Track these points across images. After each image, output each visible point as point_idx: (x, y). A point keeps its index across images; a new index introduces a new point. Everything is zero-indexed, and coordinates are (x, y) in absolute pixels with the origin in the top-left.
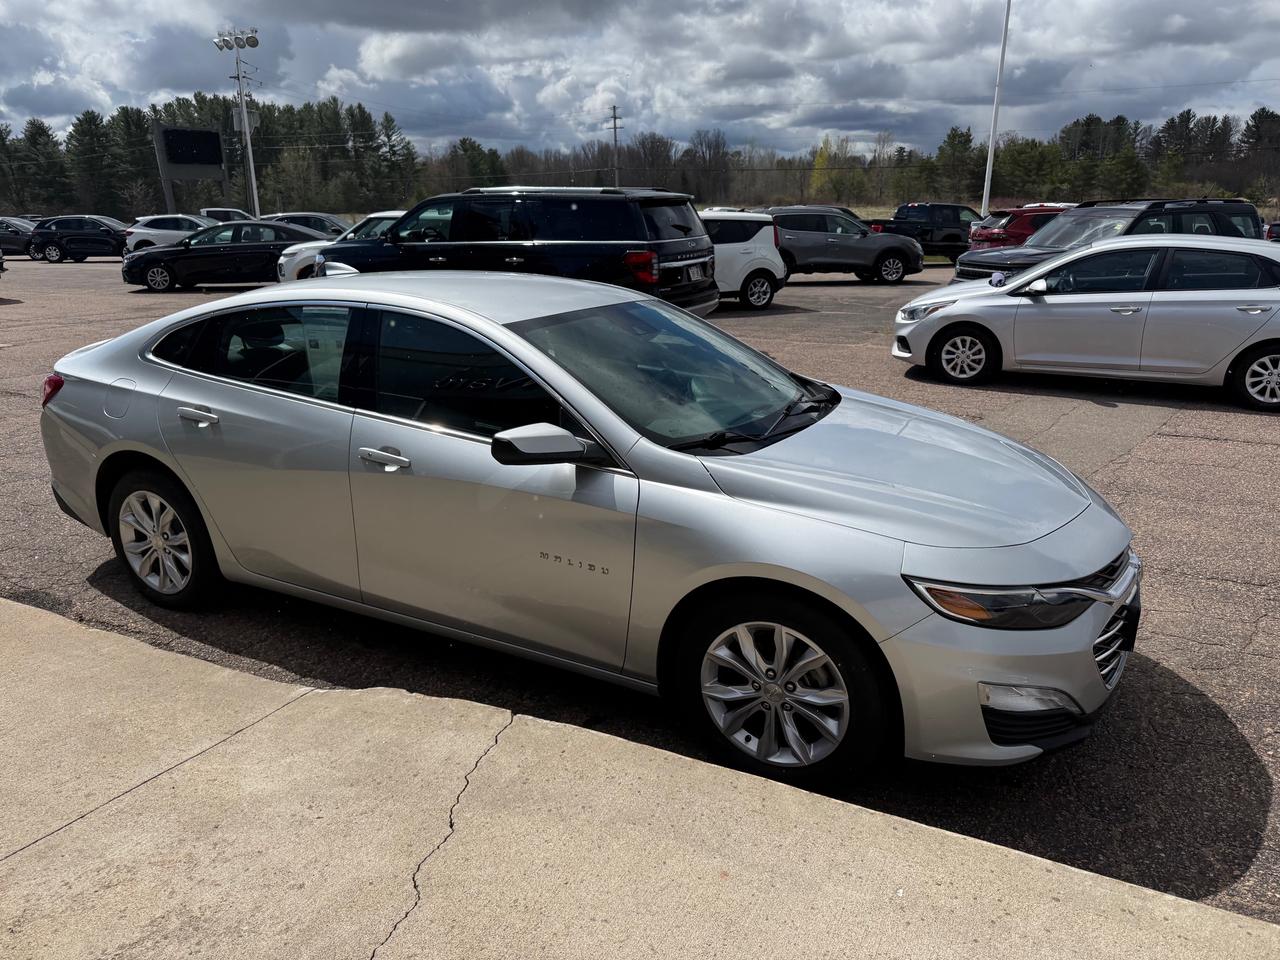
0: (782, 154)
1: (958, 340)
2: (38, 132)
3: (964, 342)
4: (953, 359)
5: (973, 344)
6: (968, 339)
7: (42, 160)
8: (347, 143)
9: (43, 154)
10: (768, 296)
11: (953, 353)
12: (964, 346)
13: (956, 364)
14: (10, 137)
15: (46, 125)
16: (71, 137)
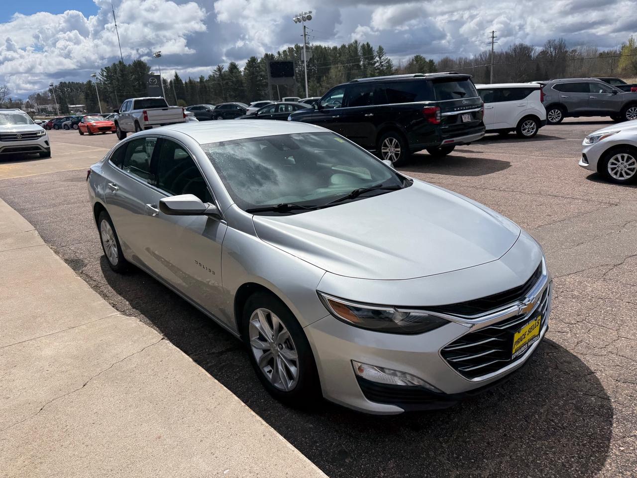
0: (601, 50)
1: (619, 156)
2: (233, 67)
3: (623, 158)
4: (615, 168)
5: (629, 159)
6: (626, 155)
7: (234, 79)
8: (360, 62)
9: (235, 77)
10: (535, 130)
11: (616, 164)
12: (623, 160)
13: (617, 171)
14: (223, 71)
15: (237, 64)
16: (245, 69)
